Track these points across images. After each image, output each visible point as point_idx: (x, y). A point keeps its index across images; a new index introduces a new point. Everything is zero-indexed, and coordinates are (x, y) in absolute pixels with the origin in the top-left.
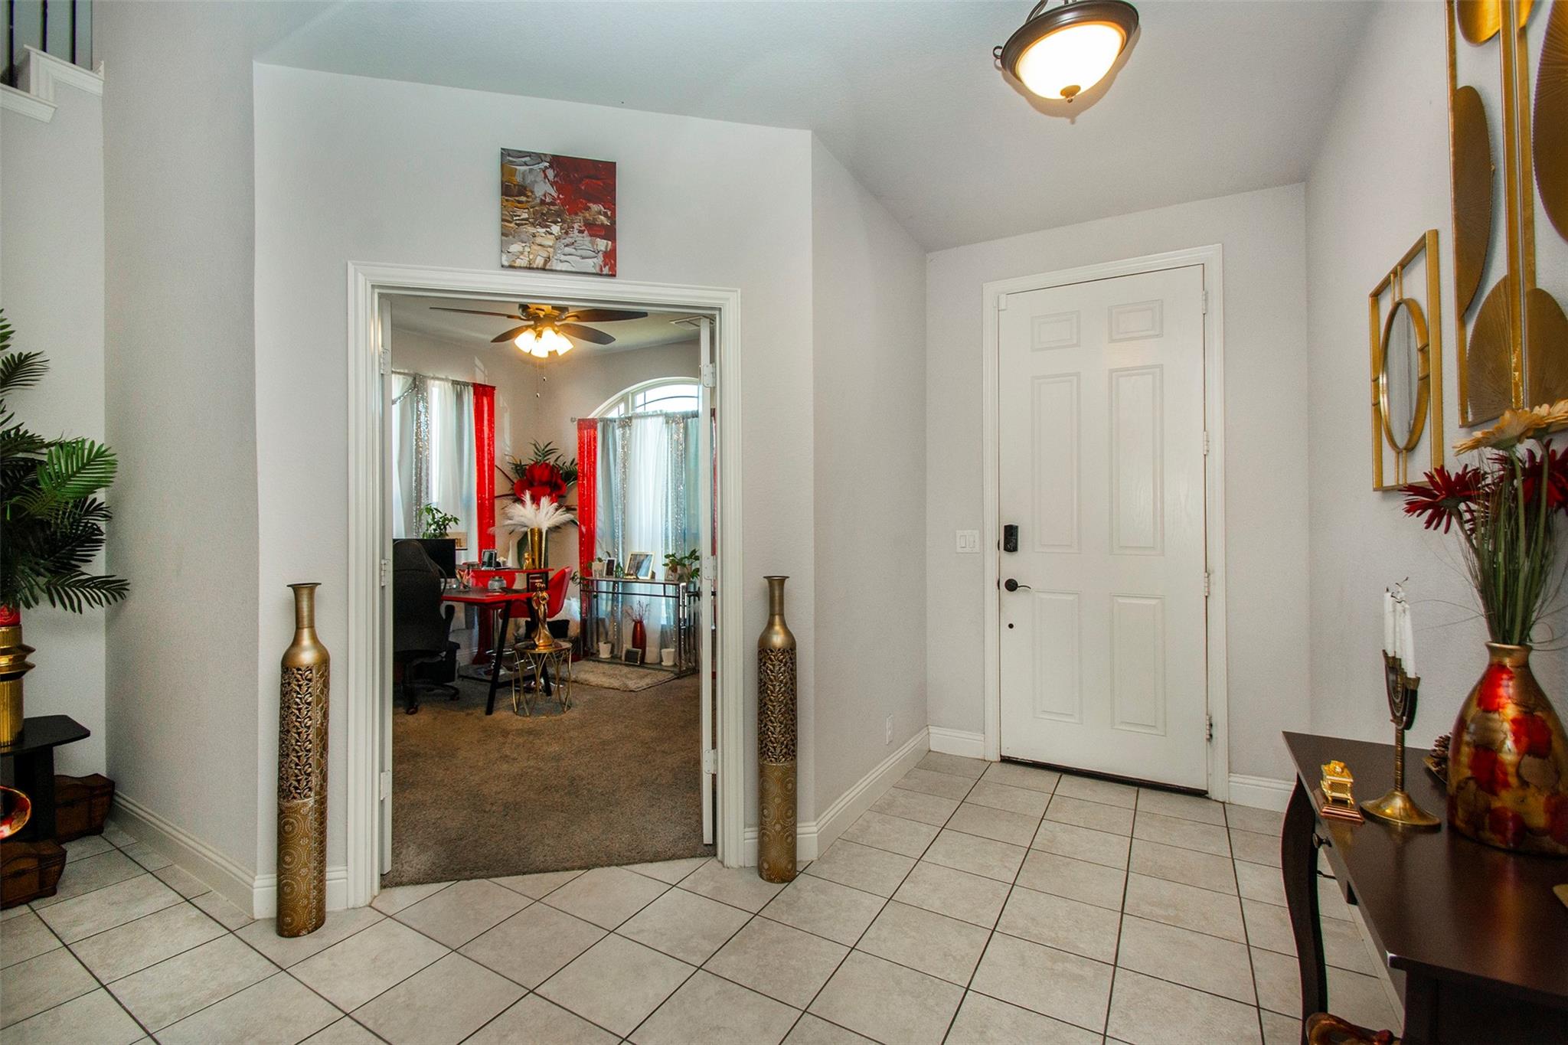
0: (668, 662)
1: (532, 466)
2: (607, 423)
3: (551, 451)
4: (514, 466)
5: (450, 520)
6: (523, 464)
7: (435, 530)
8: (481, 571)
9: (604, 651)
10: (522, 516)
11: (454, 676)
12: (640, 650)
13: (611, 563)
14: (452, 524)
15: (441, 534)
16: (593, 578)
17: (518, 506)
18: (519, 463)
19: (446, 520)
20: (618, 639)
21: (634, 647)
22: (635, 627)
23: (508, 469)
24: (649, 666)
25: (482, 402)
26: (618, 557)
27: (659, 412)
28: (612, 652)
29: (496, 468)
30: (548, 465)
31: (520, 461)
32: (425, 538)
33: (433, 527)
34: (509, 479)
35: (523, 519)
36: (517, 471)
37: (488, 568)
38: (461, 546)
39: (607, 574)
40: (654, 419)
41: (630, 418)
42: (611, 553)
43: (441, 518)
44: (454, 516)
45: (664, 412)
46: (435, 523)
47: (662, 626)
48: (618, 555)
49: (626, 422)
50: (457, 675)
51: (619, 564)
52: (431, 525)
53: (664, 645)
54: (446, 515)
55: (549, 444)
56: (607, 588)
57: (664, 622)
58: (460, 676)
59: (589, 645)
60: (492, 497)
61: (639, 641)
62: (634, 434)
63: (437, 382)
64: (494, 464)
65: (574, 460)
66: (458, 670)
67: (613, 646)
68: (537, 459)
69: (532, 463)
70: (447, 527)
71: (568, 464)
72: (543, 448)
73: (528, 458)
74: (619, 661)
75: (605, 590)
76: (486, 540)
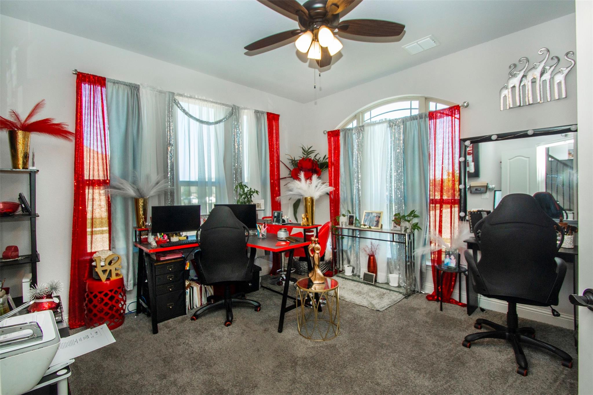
0: (394, 283)
1: (300, 161)
2: (347, 131)
3: (312, 152)
4: (291, 161)
5: (254, 192)
6: (296, 159)
7: (244, 198)
8: (273, 225)
9: (348, 271)
10: (299, 189)
11: (258, 286)
12: (375, 274)
13: (351, 217)
14: (255, 194)
15: (248, 201)
16: (340, 226)
17: (297, 182)
18: (293, 159)
19: (251, 193)
20: (357, 264)
21: (369, 272)
22: (369, 259)
23: (287, 163)
24: (381, 286)
25: (272, 124)
26: (356, 214)
27: (384, 120)
28: (353, 272)
29: (280, 162)
30: (310, 159)
31: (294, 159)
32: (239, 204)
33: (243, 196)
34: (288, 168)
35: (300, 191)
36: (293, 164)
37: (277, 224)
38: (260, 208)
39: (349, 224)
40: (380, 126)
41: (363, 126)
42: (351, 211)
43: (248, 191)
44: (256, 190)
45: (388, 119)
46: (244, 194)
47: (388, 259)
48: (355, 212)
49: (361, 129)
50: (260, 286)
51: (356, 218)
52: (242, 196)
53: (390, 271)
54: (251, 189)
55: (311, 147)
56: (348, 233)
57: (389, 256)
58: (262, 286)
59: (338, 267)
60: (279, 179)
61: (372, 268)
62: (365, 136)
63: (246, 111)
64: (279, 159)
65: (325, 156)
66: (261, 283)
67: (354, 268)
68: (304, 157)
69: (301, 159)
70: (252, 196)
71: (322, 159)
72: (307, 149)
73: (298, 156)
74: (358, 279)
75: (347, 234)
76: (276, 206)
